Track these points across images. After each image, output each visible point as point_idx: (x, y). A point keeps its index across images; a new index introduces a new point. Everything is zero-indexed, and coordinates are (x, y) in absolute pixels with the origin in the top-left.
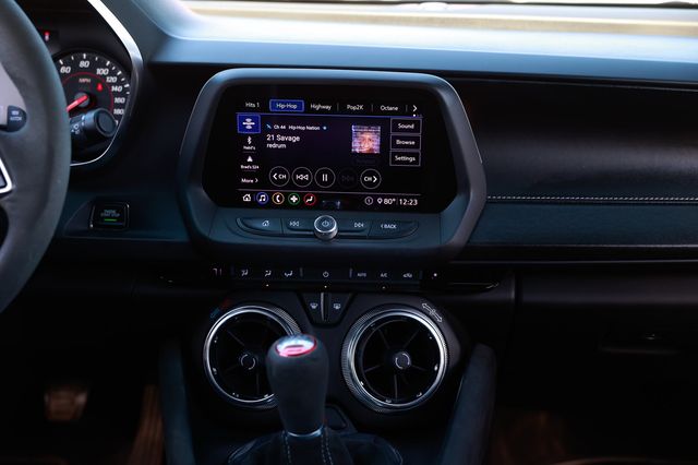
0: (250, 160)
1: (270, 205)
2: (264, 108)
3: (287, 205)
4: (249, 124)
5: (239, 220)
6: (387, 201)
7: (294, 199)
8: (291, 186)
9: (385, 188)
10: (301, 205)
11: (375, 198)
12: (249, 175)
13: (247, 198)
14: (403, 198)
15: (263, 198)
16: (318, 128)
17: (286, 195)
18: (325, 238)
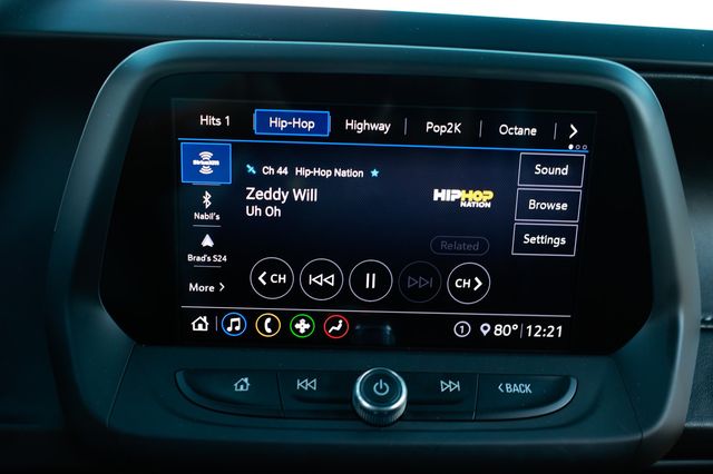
0: (208, 242)
1: (250, 339)
2: (240, 127)
3: (286, 339)
4: (206, 162)
5: (180, 377)
6: (500, 330)
7: (302, 326)
8: (296, 300)
9: (498, 302)
10: (317, 340)
11: (476, 322)
12: (205, 275)
13: (201, 325)
14: (534, 322)
15: (235, 325)
16: (360, 174)
17: (286, 317)
18: (380, 421)
